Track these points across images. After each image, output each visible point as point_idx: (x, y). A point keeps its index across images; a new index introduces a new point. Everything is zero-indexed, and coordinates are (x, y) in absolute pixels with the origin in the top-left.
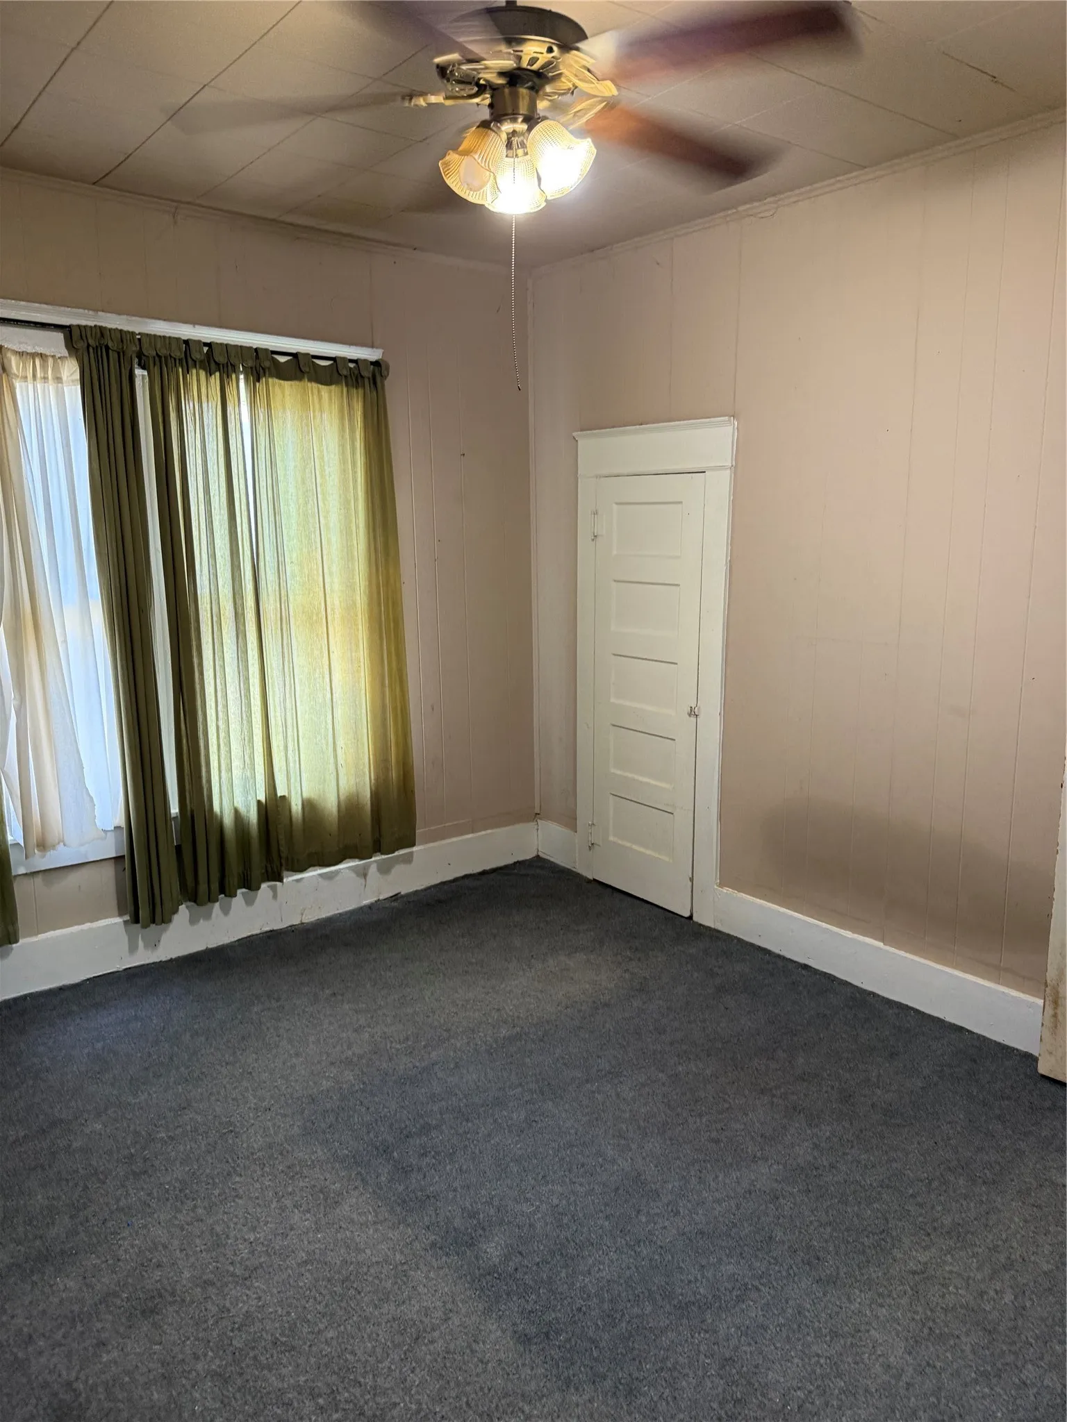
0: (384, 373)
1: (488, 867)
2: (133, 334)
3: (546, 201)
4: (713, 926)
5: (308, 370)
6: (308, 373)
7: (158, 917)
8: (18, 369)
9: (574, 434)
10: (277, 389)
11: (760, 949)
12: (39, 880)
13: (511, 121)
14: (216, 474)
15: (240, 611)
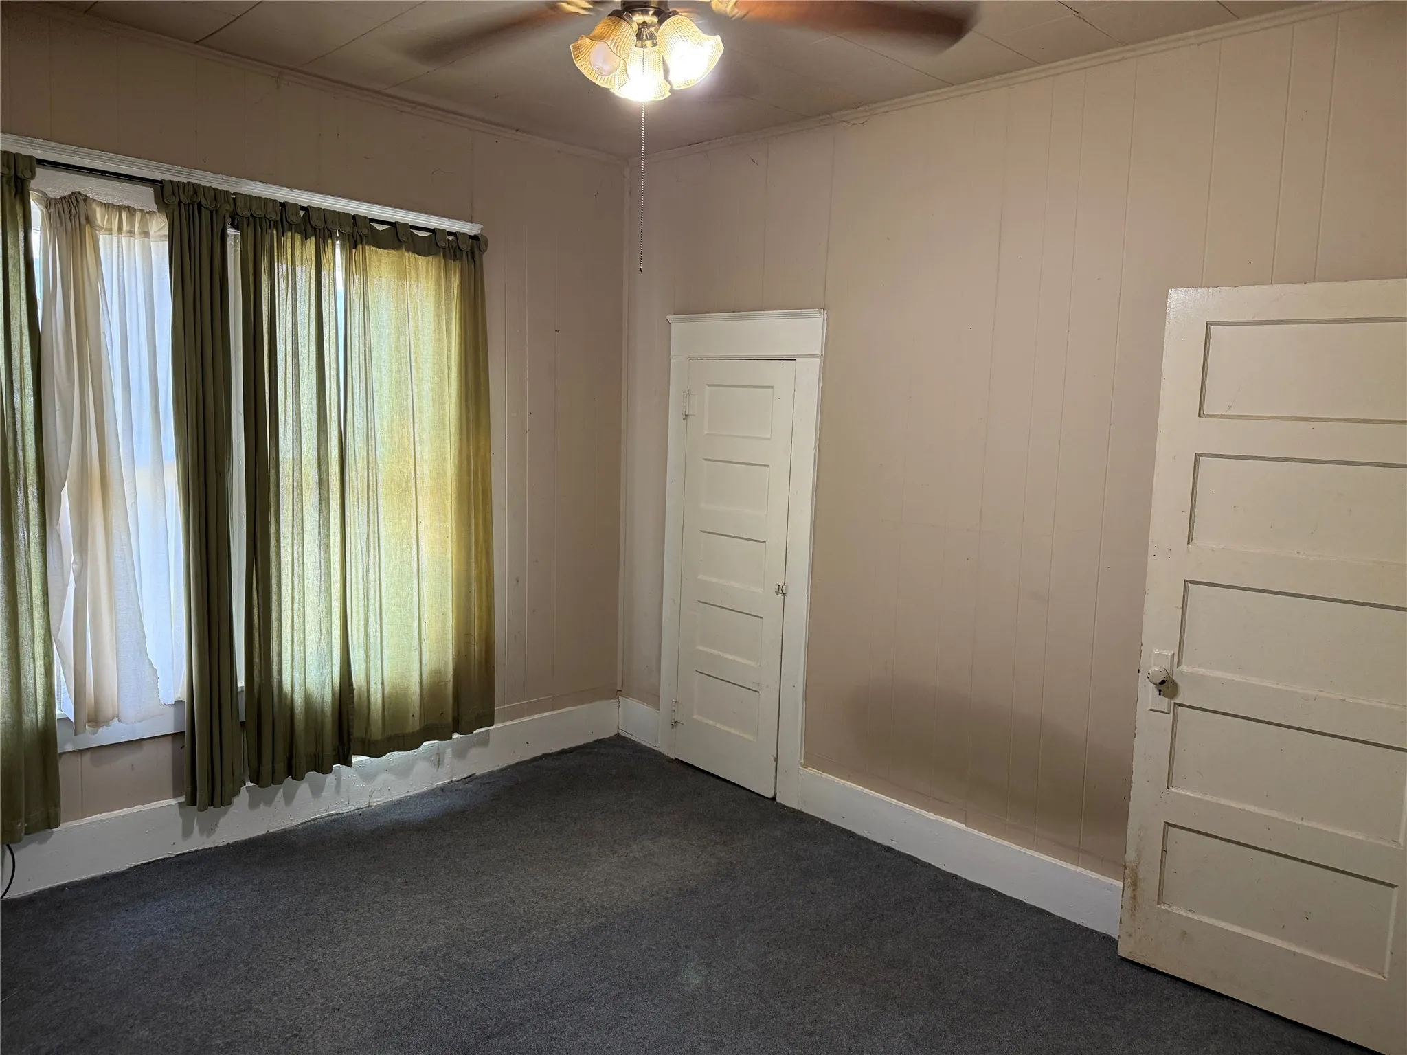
0: (483, 247)
1: (566, 747)
2: (227, 193)
3: (671, 91)
4: (797, 808)
5: (405, 240)
6: (406, 242)
7: (217, 799)
8: (103, 218)
9: (668, 317)
10: (373, 256)
11: (843, 830)
12: (87, 757)
13: (642, 14)
14: (307, 338)
15: (325, 477)
